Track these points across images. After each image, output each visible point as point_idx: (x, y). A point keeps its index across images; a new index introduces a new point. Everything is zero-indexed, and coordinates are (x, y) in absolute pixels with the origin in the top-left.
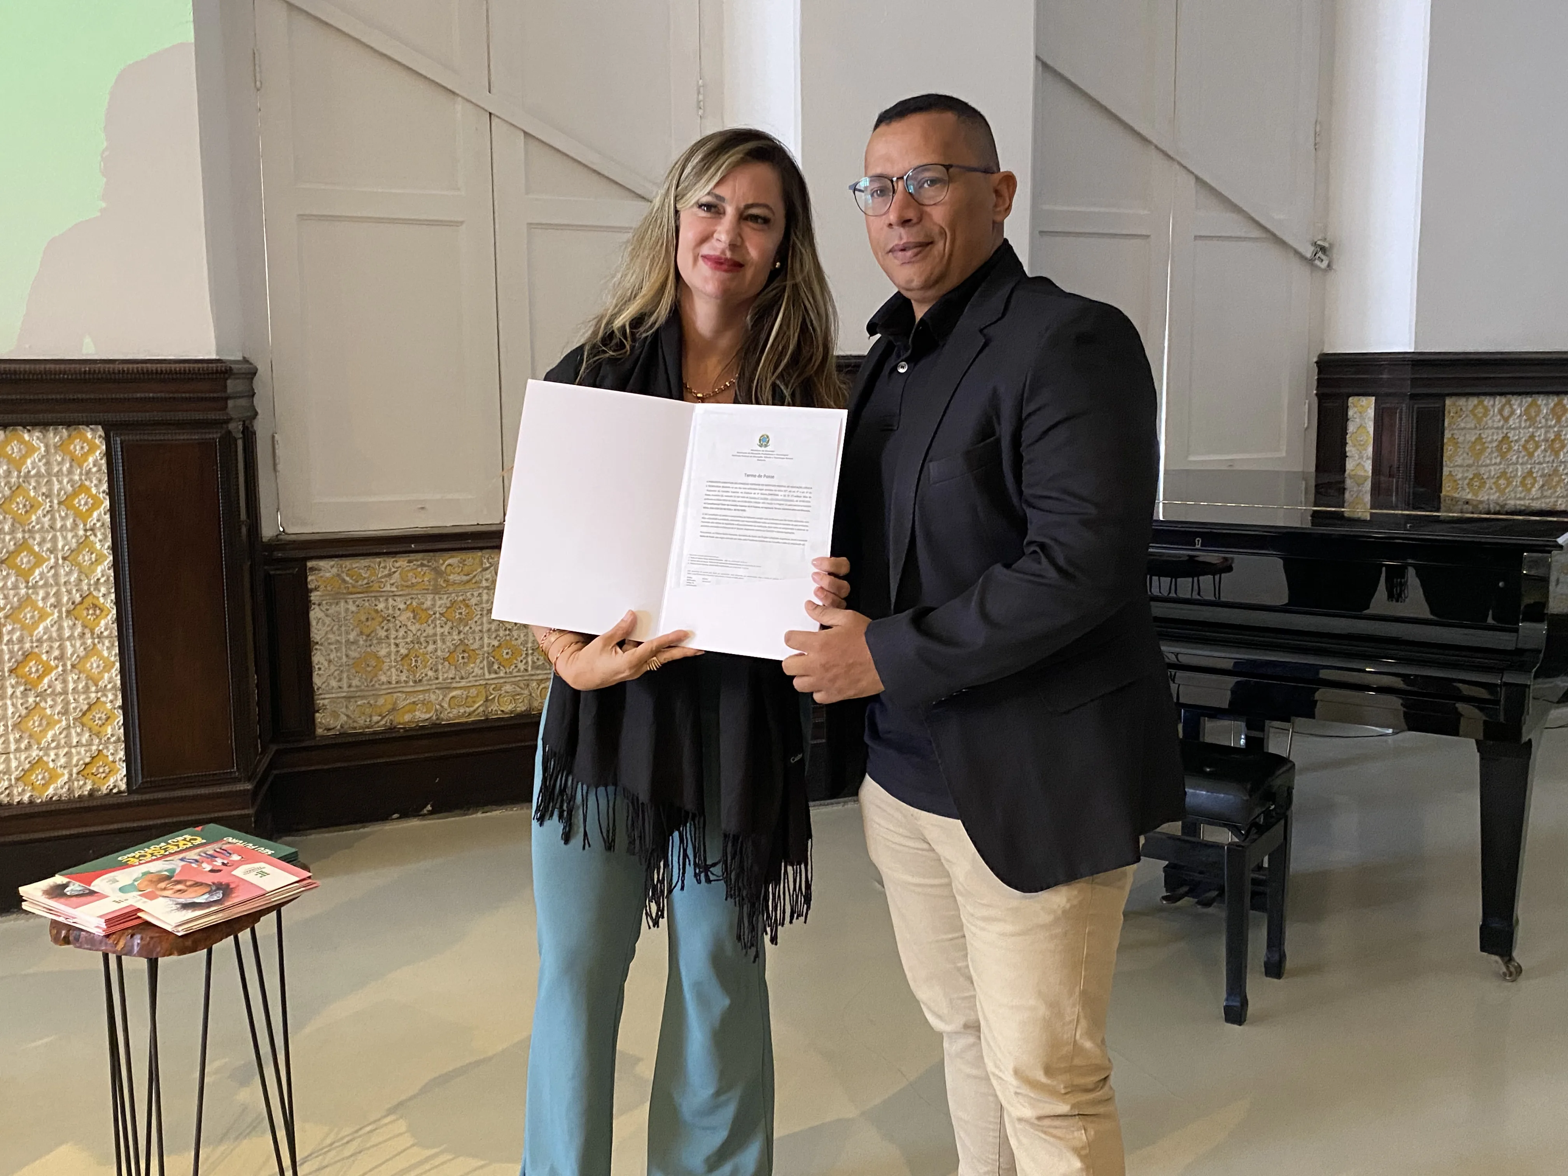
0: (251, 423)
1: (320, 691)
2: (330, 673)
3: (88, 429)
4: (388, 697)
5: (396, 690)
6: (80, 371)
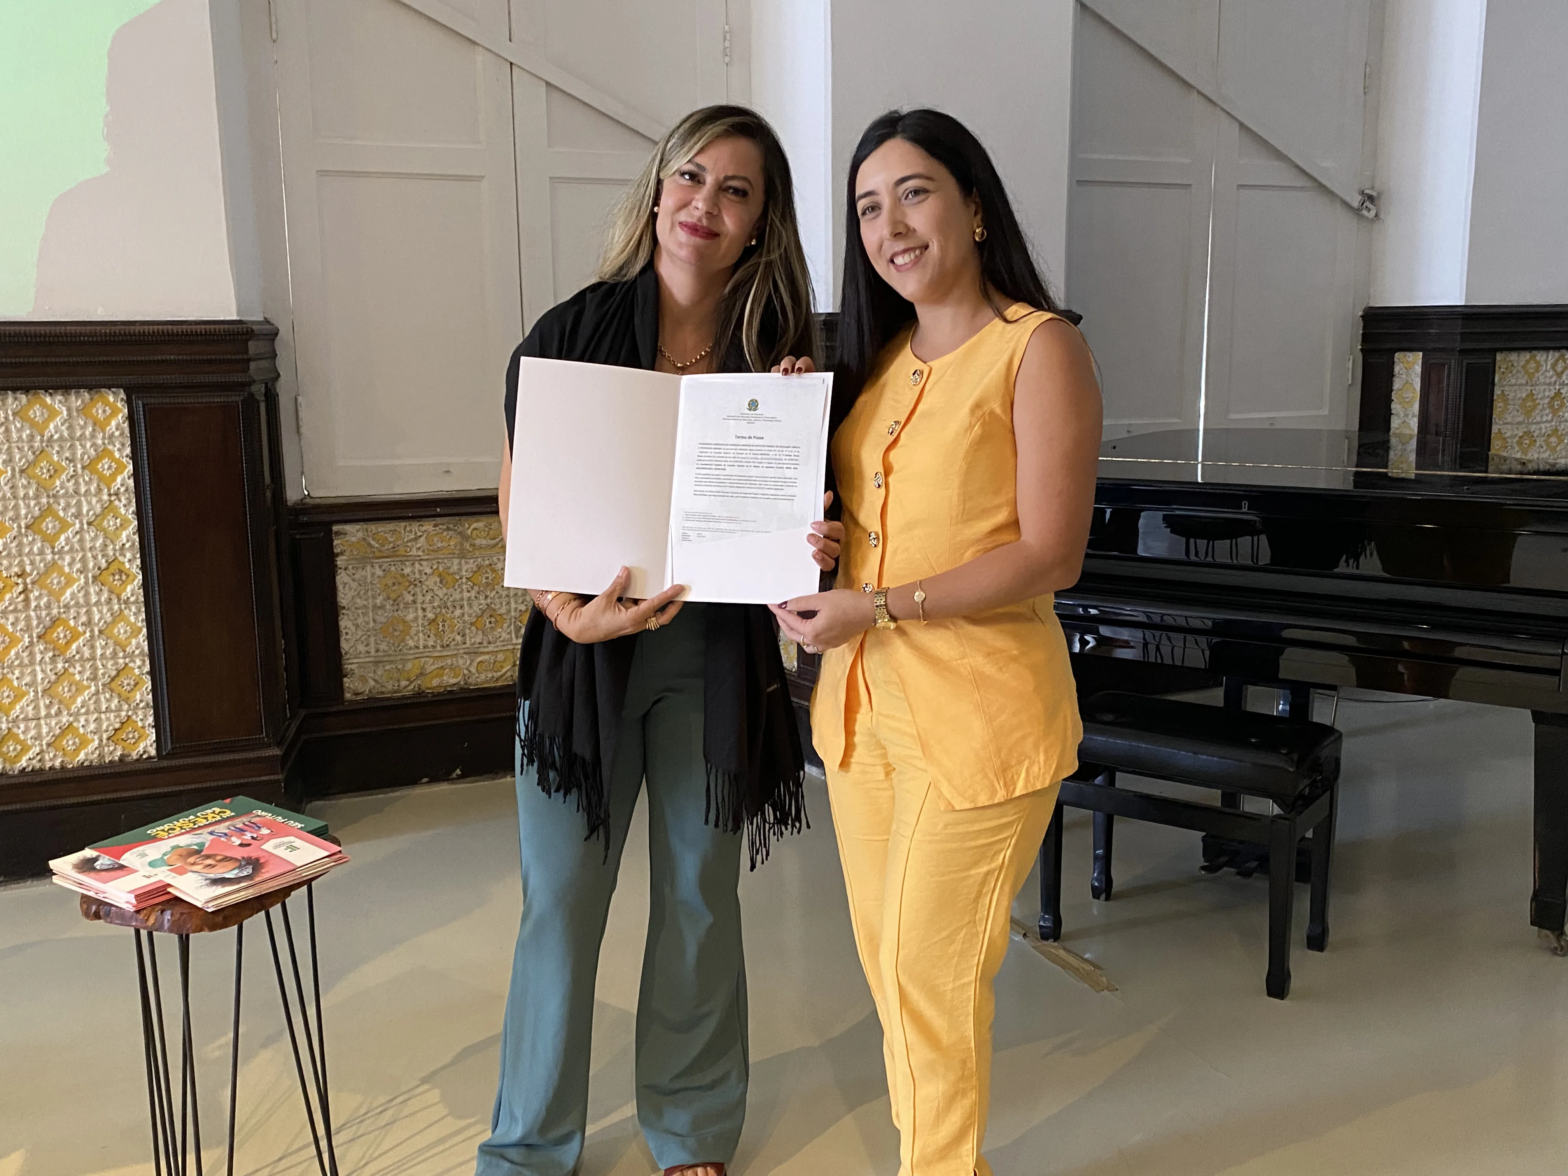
0: (273, 385)
1: (348, 657)
2: (358, 637)
3: (110, 393)
4: (416, 661)
5: (424, 655)
6: (101, 333)
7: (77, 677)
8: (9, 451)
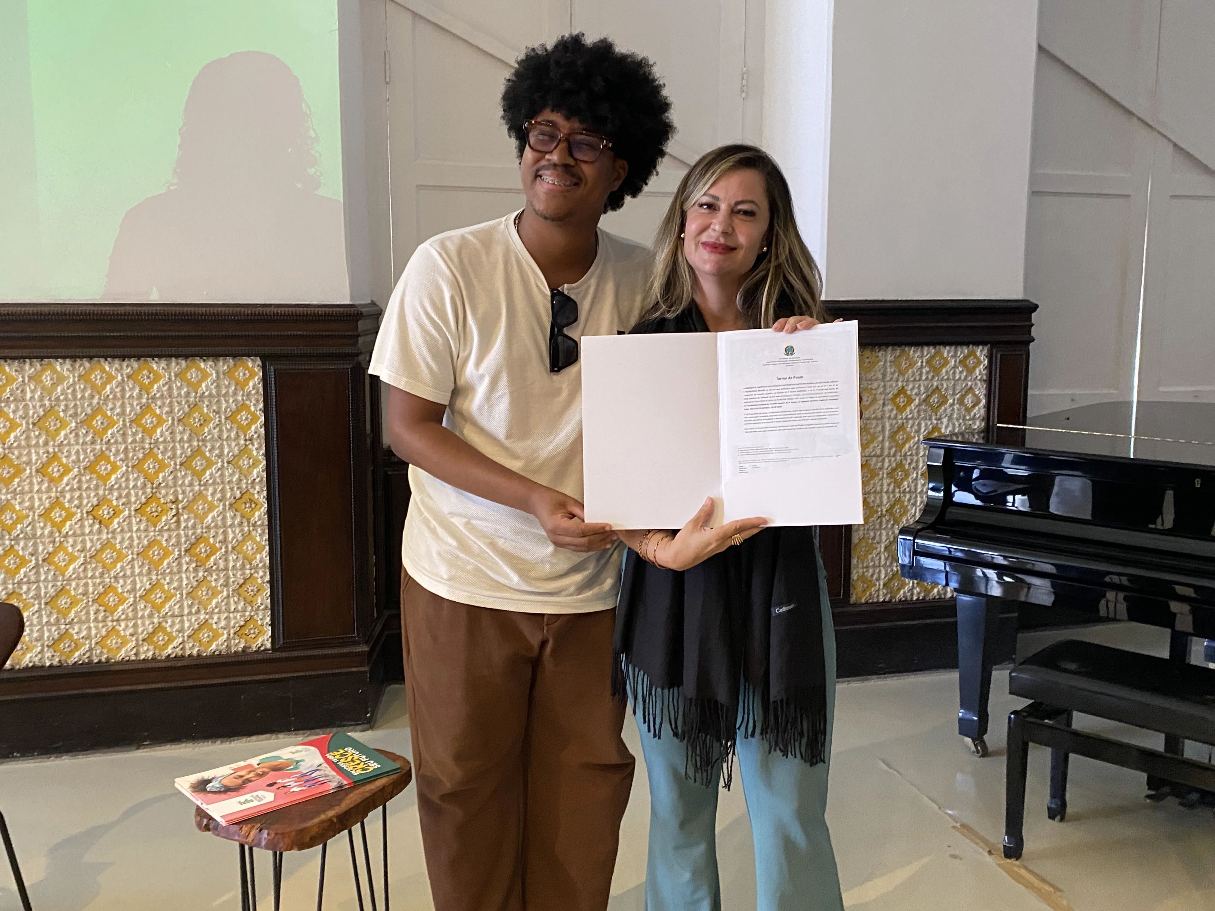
3: (249, 360)
6: (244, 312)
7: (213, 584)
8: (171, 404)
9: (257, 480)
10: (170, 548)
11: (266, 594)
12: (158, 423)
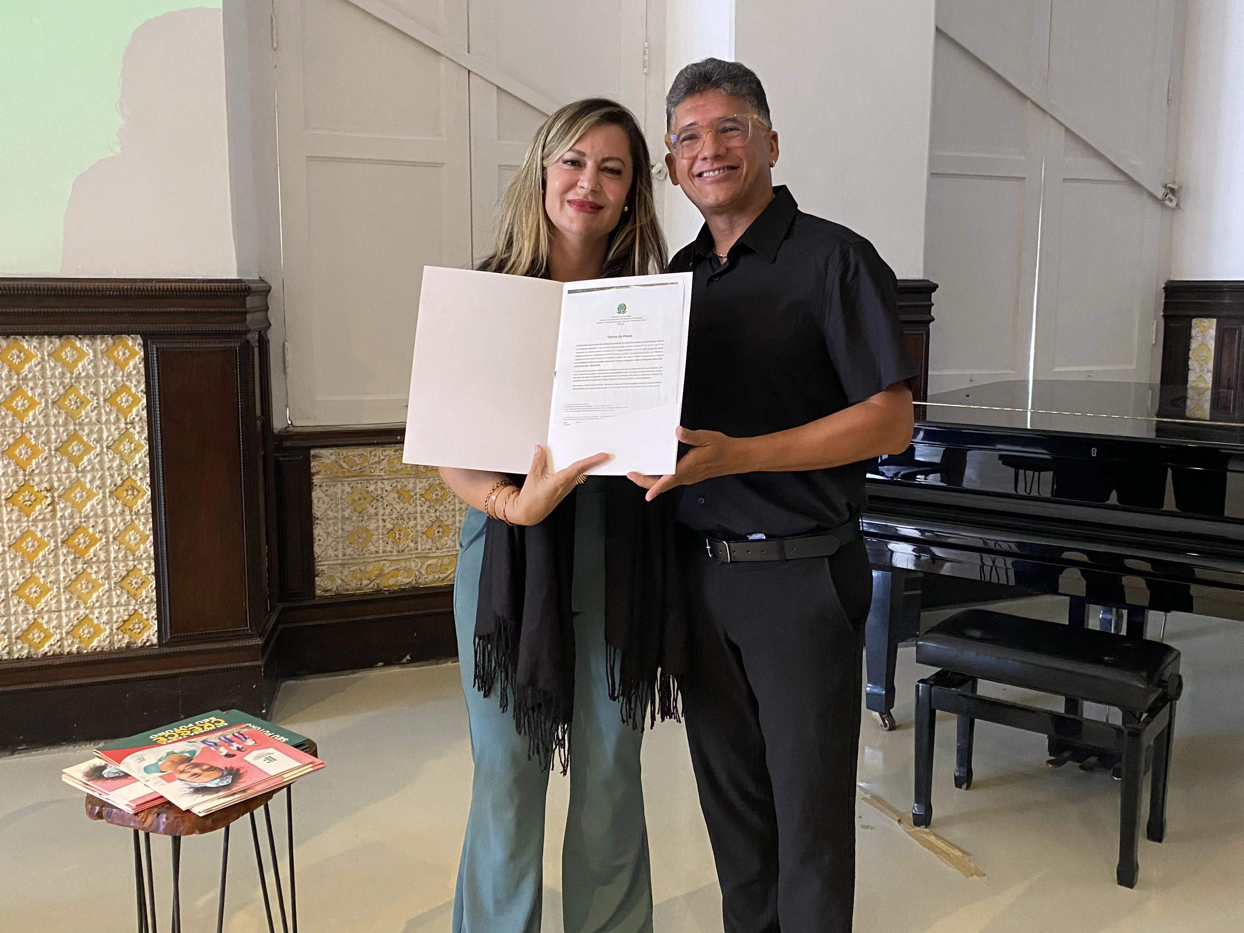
0: (265, 333)
1: (320, 559)
2: (328, 543)
3: (130, 338)
4: (376, 564)
5: (383, 558)
6: (123, 288)
7: (94, 576)
8: (44, 386)
9: (139, 466)
10: (45, 539)
11: (151, 586)
12: (29, 407)
